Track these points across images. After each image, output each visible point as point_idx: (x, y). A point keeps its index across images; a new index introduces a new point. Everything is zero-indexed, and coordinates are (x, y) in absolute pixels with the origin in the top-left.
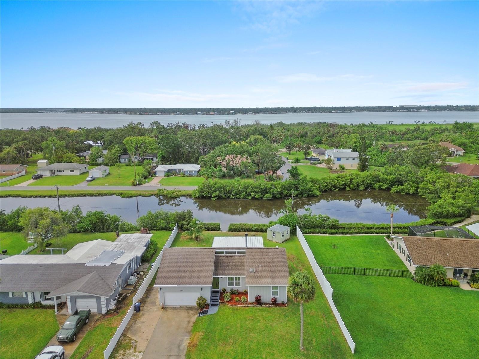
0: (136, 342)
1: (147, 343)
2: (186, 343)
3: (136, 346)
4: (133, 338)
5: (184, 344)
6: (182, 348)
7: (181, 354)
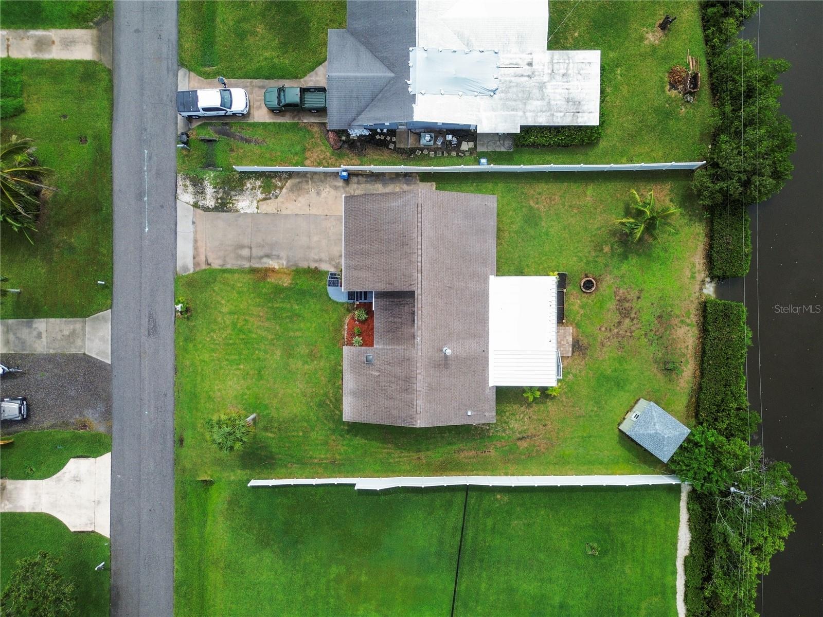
0: (277, 197)
1: (275, 211)
2: (273, 264)
3: (270, 198)
4: (284, 190)
5: (271, 262)
6: (265, 260)
7: (253, 261)
